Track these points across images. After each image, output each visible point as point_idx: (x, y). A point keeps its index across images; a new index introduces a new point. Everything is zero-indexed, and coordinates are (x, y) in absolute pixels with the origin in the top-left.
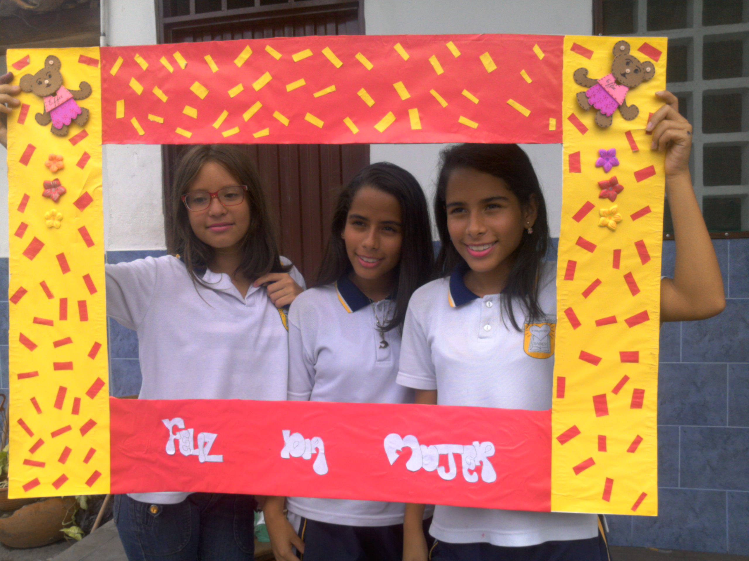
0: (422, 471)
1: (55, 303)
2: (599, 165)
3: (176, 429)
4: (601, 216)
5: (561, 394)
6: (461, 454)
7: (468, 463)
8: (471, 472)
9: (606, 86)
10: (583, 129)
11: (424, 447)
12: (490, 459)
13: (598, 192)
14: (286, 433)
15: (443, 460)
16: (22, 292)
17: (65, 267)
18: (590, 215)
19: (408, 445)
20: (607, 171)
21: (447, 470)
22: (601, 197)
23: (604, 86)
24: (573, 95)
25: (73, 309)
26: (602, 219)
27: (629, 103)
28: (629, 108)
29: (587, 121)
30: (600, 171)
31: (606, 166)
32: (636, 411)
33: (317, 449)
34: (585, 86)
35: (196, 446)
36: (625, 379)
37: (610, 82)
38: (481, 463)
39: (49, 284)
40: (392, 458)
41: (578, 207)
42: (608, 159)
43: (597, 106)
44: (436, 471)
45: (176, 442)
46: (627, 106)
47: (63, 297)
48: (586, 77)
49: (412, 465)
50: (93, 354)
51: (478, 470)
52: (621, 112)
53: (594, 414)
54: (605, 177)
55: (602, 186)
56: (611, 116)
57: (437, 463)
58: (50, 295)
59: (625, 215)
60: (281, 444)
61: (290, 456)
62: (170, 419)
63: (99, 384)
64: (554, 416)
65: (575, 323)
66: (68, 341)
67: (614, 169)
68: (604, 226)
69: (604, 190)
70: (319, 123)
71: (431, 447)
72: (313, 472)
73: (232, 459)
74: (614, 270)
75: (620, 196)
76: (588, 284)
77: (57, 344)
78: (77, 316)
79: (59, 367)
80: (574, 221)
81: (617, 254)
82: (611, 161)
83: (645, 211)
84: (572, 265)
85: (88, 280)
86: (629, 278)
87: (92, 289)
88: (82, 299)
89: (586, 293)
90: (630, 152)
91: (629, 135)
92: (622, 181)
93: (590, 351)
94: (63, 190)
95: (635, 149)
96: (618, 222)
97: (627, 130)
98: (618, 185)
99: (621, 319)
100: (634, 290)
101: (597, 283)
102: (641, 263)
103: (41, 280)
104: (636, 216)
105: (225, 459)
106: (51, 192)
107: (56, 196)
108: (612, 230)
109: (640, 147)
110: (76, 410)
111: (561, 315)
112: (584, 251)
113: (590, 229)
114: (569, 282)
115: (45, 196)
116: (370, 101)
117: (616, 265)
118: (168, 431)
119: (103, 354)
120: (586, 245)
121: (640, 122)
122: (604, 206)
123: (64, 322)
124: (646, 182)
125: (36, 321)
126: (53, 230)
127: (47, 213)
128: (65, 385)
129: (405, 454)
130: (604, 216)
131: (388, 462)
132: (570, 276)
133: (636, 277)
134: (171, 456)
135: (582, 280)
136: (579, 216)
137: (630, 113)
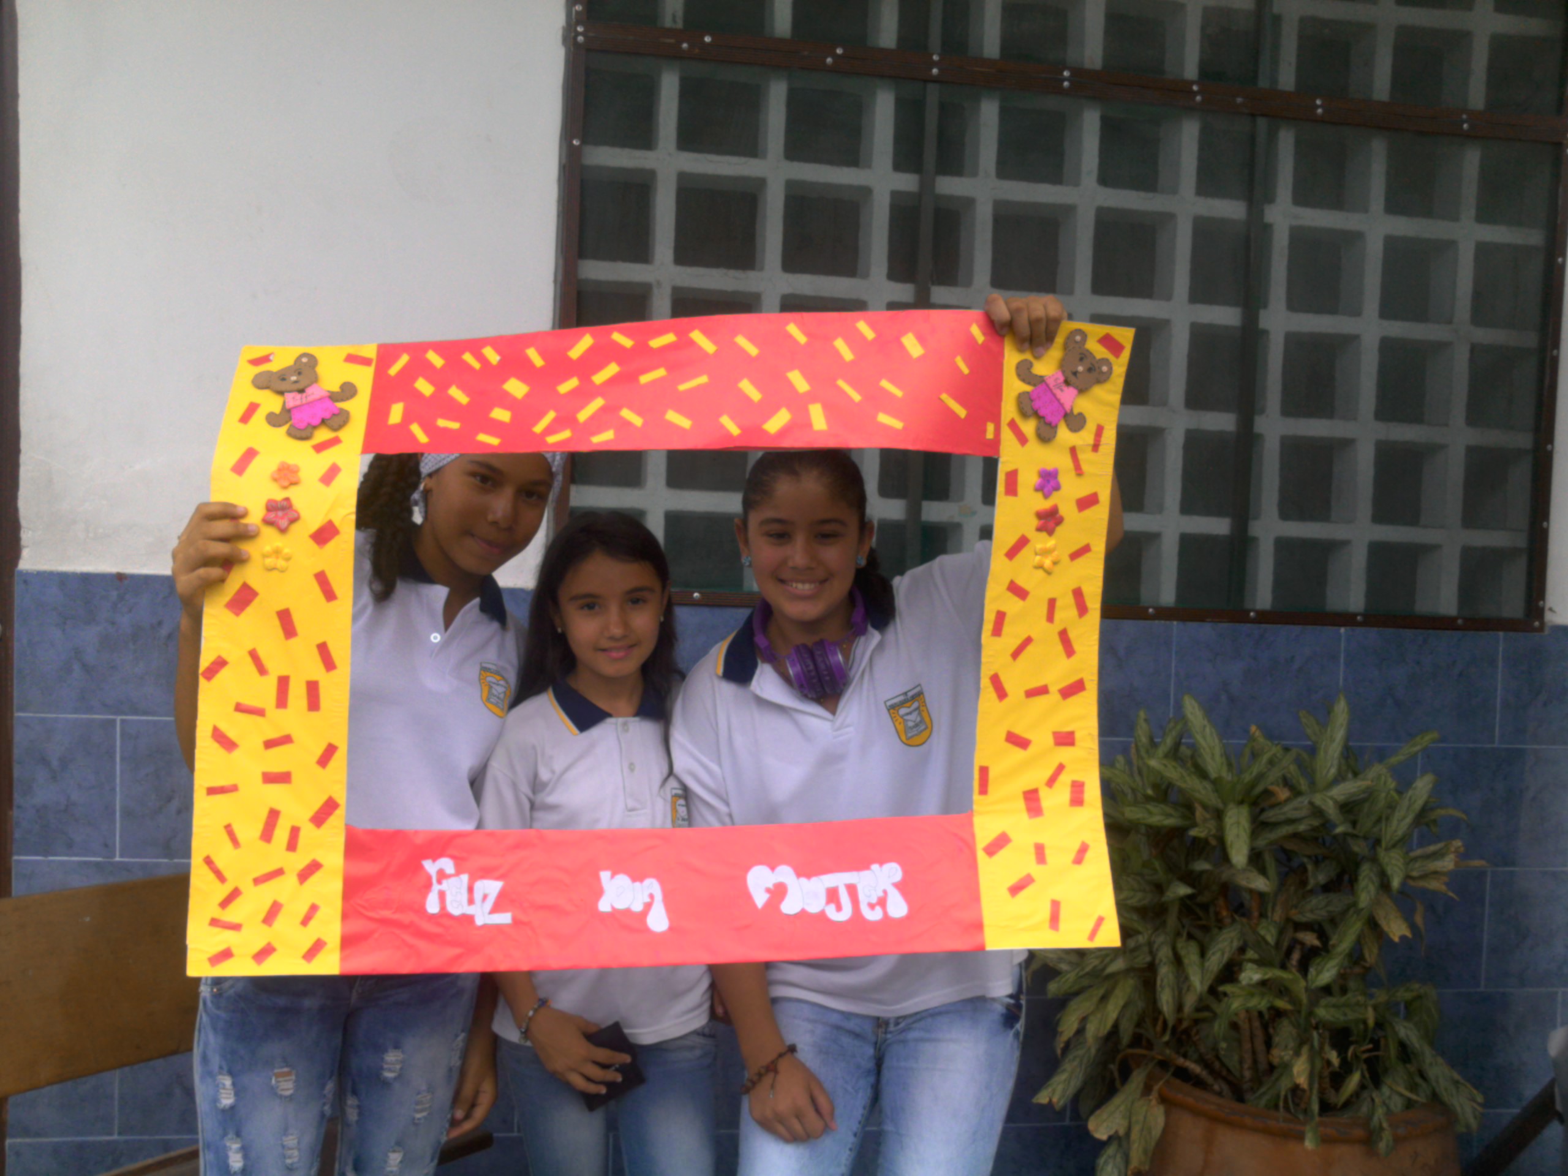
0: (803, 913)
1: (270, 685)
2: (1039, 488)
3: (442, 875)
4: (1036, 554)
5: (984, 789)
6: (856, 884)
7: (866, 896)
8: (872, 906)
9: (1054, 386)
10: (1023, 440)
11: (803, 880)
13: (1035, 522)
15: (832, 896)
17: (288, 628)
18: (1025, 552)
19: (781, 879)
20: (1047, 496)
21: (839, 908)
22: (1039, 529)
23: (1051, 385)
25: (297, 694)
26: (1038, 558)
27: (1076, 411)
28: (1076, 416)
30: (1040, 495)
31: (1046, 490)
34: (1029, 383)
35: (471, 901)
36: (1061, 768)
37: (1058, 382)
38: (885, 892)
39: (262, 654)
40: (760, 899)
41: (1012, 541)
42: (1048, 481)
43: (1041, 412)
44: (822, 913)
45: (442, 896)
46: (1072, 414)
47: (284, 673)
48: (1030, 372)
49: (790, 907)
50: (324, 760)
51: (882, 902)
52: (1066, 421)
53: (1025, 815)
54: (1045, 504)
55: (1040, 515)
56: (1055, 427)
57: (824, 901)
58: (262, 670)
59: (1064, 554)
60: (598, 892)
63: (329, 807)
64: (978, 821)
65: (1002, 694)
66: (286, 740)
67: (1055, 494)
68: (1040, 567)
69: (1043, 521)
70: (685, 423)
71: (814, 879)
72: (647, 930)
73: (523, 918)
74: (1048, 625)
75: (1059, 530)
76: (1018, 642)
77: (270, 744)
78: (304, 703)
79: (270, 778)
80: (1006, 560)
81: (1052, 603)
82: (1052, 483)
83: (1085, 549)
84: (1001, 617)
85: (323, 650)
86: (1064, 636)
87: (329, 664)
88: (313, 678)
89: (1016, 654)
90: (1073, 473)
91: (1073, 451)
92: (1063, 511)
93: (1019, 731)
94: (295, 515)
95: (1079, 470)
96: (1055, 563)
97: (1071, 444)
98: (1058, 515)
99: (1054, 689)
100: (1069, 651)
101: (1028, 641)
102: (1077, 617)
103: (250, 648)
104: (1075, 556)
105: (514, 919)
106: (276, 516)
107: (283, 523)
108: (1048, 573)
109: (1085, 467)
110: (292, 845)
111: (985, 682)
112: (1015, 599)
113: (1023, 570)
114: (997, 639)
115: (267, 522)
116: (755, 395)
117: (1050, 618)
118: (429, 878)
119: (340, 759)
120: (1017, 591)
121: (1085, 437)
122: (1041, 541)
123: (281, 712)
124: (1088, 513)
125: (240, 708)
126: (275, 573)
127: (268, 548)
128: (277, 807)
129: (779, 892)
130: (1040, 555)
131: (755, 905)
132: (997, 631)
133: (1072, 635)
134: (433, 916)
135: (1012, 637)
136: (1012, 553)
137: (1077, 422)
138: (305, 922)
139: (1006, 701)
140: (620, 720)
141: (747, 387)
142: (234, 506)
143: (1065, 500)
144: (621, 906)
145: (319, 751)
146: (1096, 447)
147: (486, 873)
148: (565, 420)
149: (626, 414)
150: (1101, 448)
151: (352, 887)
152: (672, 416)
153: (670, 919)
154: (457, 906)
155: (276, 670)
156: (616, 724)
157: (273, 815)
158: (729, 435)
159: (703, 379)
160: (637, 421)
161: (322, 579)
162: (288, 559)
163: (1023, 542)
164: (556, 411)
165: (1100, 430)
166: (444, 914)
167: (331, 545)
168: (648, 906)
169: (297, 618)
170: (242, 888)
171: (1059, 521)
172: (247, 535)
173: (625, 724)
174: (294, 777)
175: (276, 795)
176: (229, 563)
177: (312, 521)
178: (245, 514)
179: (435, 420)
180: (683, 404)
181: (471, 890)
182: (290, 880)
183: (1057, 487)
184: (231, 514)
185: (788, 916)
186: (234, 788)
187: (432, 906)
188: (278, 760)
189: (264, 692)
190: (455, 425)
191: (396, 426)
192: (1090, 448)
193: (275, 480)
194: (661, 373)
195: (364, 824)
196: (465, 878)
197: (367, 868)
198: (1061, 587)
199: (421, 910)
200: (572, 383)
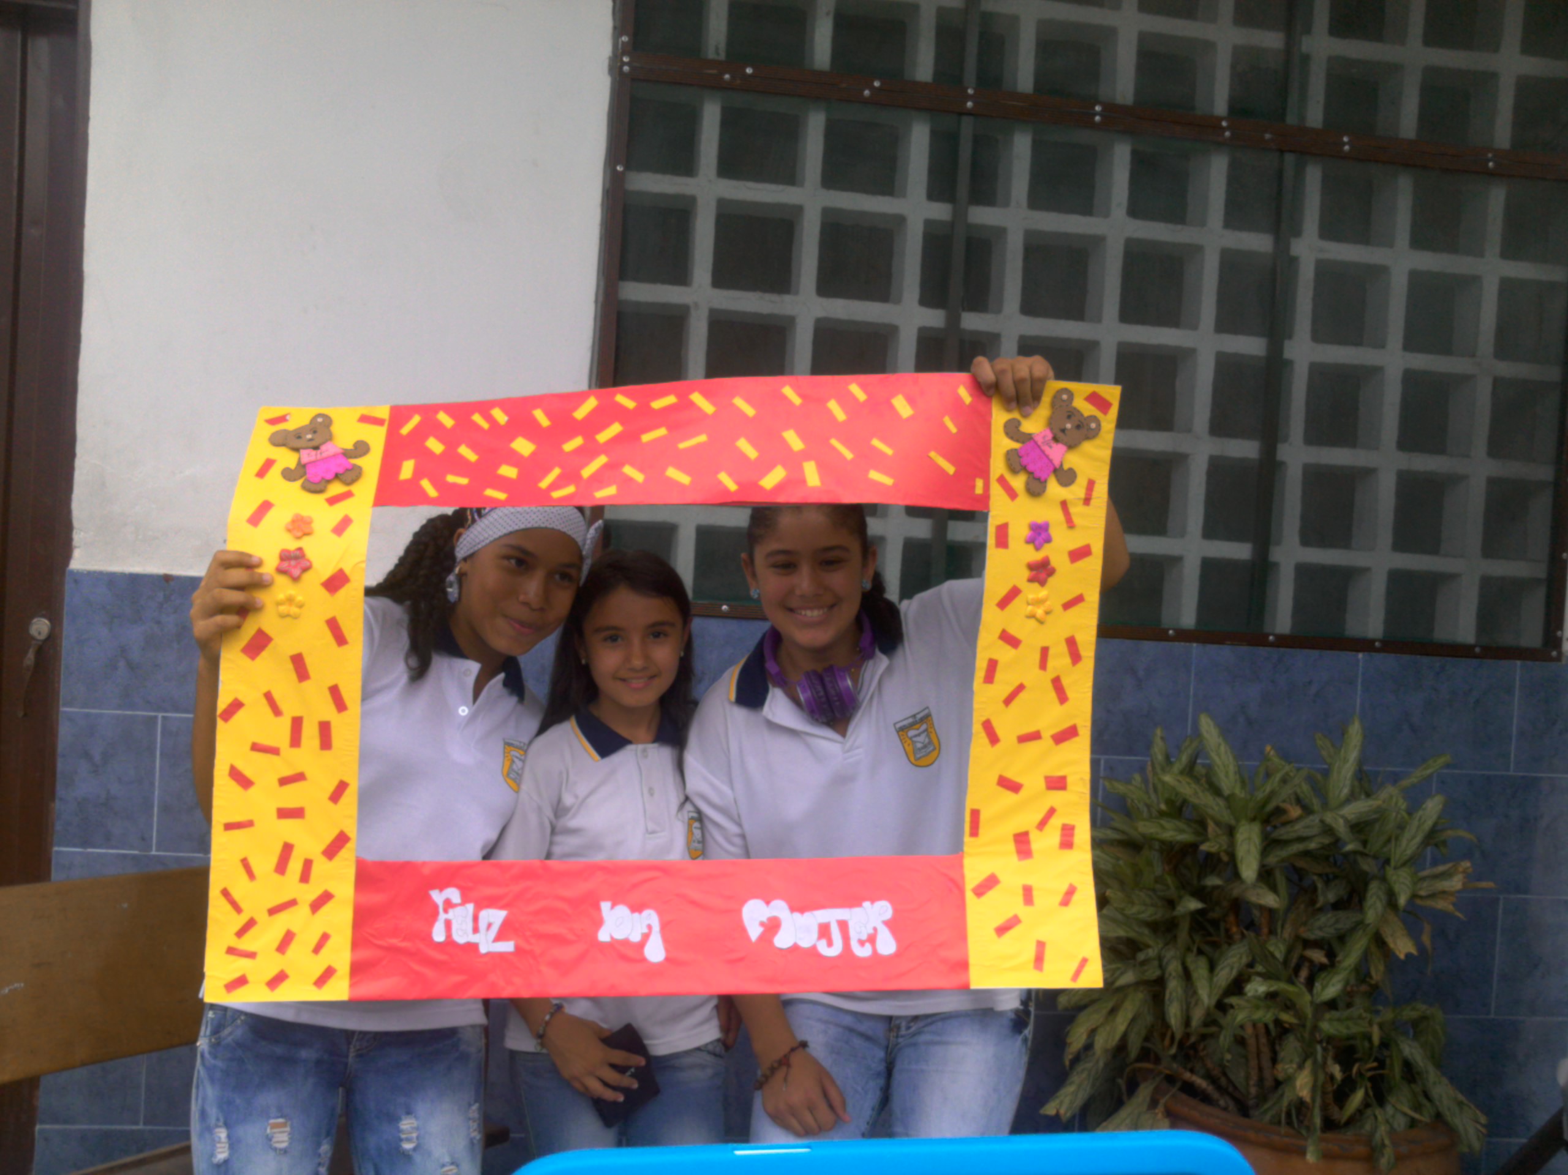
0: (795, 947)
2: (1030, 541)
3: (448, 905)
4: (1028, 604)
5: (975, 832)
6: (848, 920)
8: (862, 943)
9: (1043, 443)
10: (1012, 494)
11: (797, 915)
12: (886, 923)
13: (1026, 573)
14: (605, 906)
15: (824, 931)
16: (236, 706)
19: (775, 913)
20: (1038, 548)
21: (830, 944)
23: (1040, 443)
24: (1003, 451)
25: (311, 733)
26: (1030, 608)
27: (1066, 467)
28: (1066, 471)
29: (1018, 482)
30: (1031, 547)
31: (1037, 542)
32: (1067, 853)
33: (650, 927)
34: (1017, 441)
35: (476, 930)
36: (1052, 812)
37: (1047, 439)
38: (875, 929)
39: (276, 696)
41: (1003, 592)
42: (1039, 534)
43: (1031, 467)
44: (814, 948)
45: (448, 924)
46: (1063, 469)
48: (1019, 430)
49: (783, 940)
50: (336, 796)
51: (872, 939)
52: (1056, 476)
53: (1014, 857)
54: (1037, 556)
55: (1032, 567)
56: (1045, 481)
57: (815, 935)
58: (277, 711)
59: (1056, 604)
60: (599, 922)
61: (612, 938)
62: (441, 889)
63: (341, 840)
64: (967, 862)
65: (993, 738)
66: (299, 777)
67: (1047, 546)
68: (1032, 616)
69: (1034, 572)
70: (685, 479)
71: (807, 915)
72: (644, 960)
73: (527, 947)
74: (1041, 672)
75: (1051, 581)
76: (1009, 689)
77: (284, 781)
78: (316, 742)
79: (284, 813)
80: (998, 610)
81: (1045, 652)
82: (1043, 536)
83: (1079, 599)
84: (992, 665)
85: (335, 691)
86: (1057, 683)
87: (340, 705)
88: (325, 718)
89: (1008, 701)
90: (1065, 525)
91: (1064, 505)
92: (1054, 563)
93: (1010, 775)
94: (308, 564)
95: (1070, 523)
96: (1048, 613)
97: (1062, 498)
98: (1049, 567)
99: (1047, 735)
100: (1062, 697)
101: (1021, 688)
102: (1071, 665)
103: (265, 690)
104: (1067, 606)
105: (517, 947)
106: (289, 566)
107: (296, 572)
108: (1041, 622)
109: (1076, 520)
110: (305, 877)
111: (977, 728)
112: (1008, 647)
113: (1015, 619)
114: (989, 686)
115: (280, 571)
116: (752, 453)
117: (1043, 665)
118: (436, 907)
119: (350, 797)
120: (1010, 640)
121: (1077, 490)
122: (1034, 591)
123: (295, 751)
124: (1082, 564)
125: (256, 747)
126: (288, 620)
127: (281, 596)
128: (290, 841)
129: (772, 926)
130: (1032, 604)
131: (748, 938)
132: (989, 678)
133: (1065, 682)
134: (439, 944)
135: (1004, 683)
136: (1004, 603)
137: (1067, 477)
138: (317, 950)
139: (998, 746)
140: (640, 747)
141: (744, 446)
142: (250, 556)
143: (1057, 551)
144: (619, 936)
145: (331, 787)
146: (1087, 501)
147: (492, 902)
148: (570, 476)
149: (628, 470)
150: (1093, 502)
151: (362, 917)
152: (673, 473)
153: (667, 950)
154: (462, 935)
155: (290, 710)
156: (636, 750)
157: (287, 850)
158: (726, 491)
159: (702, 438)
160: (639, 477)
161: (333, 625)
162: (301, 606)
163: (1014, 593)
164: (561, 467)
165: (1091, 485)
166: (450, 942)
167: (342, 593)
168: (646, 937)
169: (309, 662)
170: (257, 918)
171: (1051, 572)
172: (260, 584)
173: (644, 751)
174: (308, 813)
175: (290, 829)
176: (244, 611)
177: (323, 569)
178: (260, 564)
179: (444, 476)
180: (683, 461)
181: (476, 919)
182: (303, 909)
183: (1048, 540)
184: (245, 563)
185: (781, 950)
186: (249, 824)
187: (439, 935)
188: (291, 797)
189: (278, 732)
190: (463, 481)
191: (406, 481)
192: (1081, 502)
193: (289, 530)
194: (662, 432)
195: (370, 857)
196: (470, 907)
197: (376, 898)
198: (1054, 636)
199: (428, 937)
200: (577, 442)
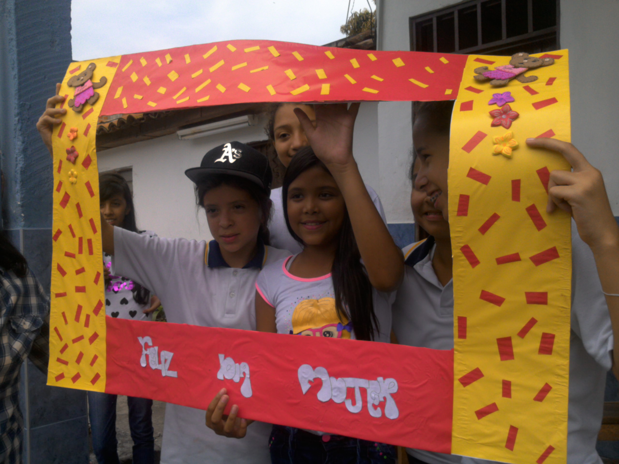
0: (331, 402)
1: (76, 241)
3: (147, 346)
4: (494, 144)
5: (462, 334)
6: (366, 388)
7: (372, 398)
8: (375, 407)
9: (503, 69)
11: (333, 379)
12: (393, 395)
13: (490, 121)
14: (221, 357)
15: (350, 393)
16: (59, 233)
17: (80, 214)
18: (482, 144)
19: (319, 376)
21: (354, 403)
22: (494, 125)
23: (500, 69)
25: (85, 246)
26: (496, 146)
32: (545, 357)
33: (244, 374)
35: (160, 362)
36: (533, 322)
37: (507, 67)
38: (385, 398)
39: (73, 227)
40: (305, 387)
45: (147, 356)
46: (525, 77)
47: (81, 236)
49: (323, 396)
50: (97, 280)
51: (382, 405)
53: (498, 357)
57: (345, 396)
58: (73, 235)
60: (218, 367)
61: (224, 377)
62: (143, 337)
63: (100, 306)
64: (457, 357)
65: (473, 261)
66: (83, 270)
69: (497, 119)
70: (247, 89)
72: (240, 394)
73: (183, 376)
74: (515, 203)
76: (484, 220)
77: (78, 272)
78: (88, 251)
79: (78, 289)
80: (464, 153)
81: (517, 185)
84: (464, 200)
85: (92, 222)
86: (532, 211)
87: (94, 229)
88: (90, 237)
89: (484, 229)
93: (492, 290)
94: (77, 154)
98: (513, 114)
99: (526, 257)
100: (539, 224)
101: (495, 217)
103: (69, 224)
105: (179, 375)
106: (71, 156)
107: (73, 159)
110: (87, 324)
114: (463, 217)
115: (68, 160)
117: (516, 196)
119: (101, 281)
120: (480, 177)
123: (81, 255)
125: (67, 254)
126: (73, 185)
127: (70, 173)
128: (81, 304)
129: (317, 385)
131: (301, 391)
132: (463, 211)
133: (541, 210)
134: (144, 368)
135: (478, 215)
136: (469, 147)
139: (479, 267)
143: (520, 105)
145: (94, 276)
147: (166, 347)
149: (219, 87)
153: (253, 390)
154: (154, 364)
155: (78, 235)
157: (80, 309)
160: (222, 89)
161: (89, 185)
162: (77, 178)
163: (479, 137)
166: (148, 368)
167: (90, 168)
168: (242, 380)
169: (82, 207)
171: (515, 117)
174: (86, 290)
175: (80, 298)
181: (159, 355)
182: (88, 342)
185: (322, 402)
186: (65, 295)
187: (142, 363)
188: (81, 280)
189: (74, 246)
193: (69, 137)
194: (244, 64)
196: (157, 348)
199: (139, 364)
200: (200, 72)
